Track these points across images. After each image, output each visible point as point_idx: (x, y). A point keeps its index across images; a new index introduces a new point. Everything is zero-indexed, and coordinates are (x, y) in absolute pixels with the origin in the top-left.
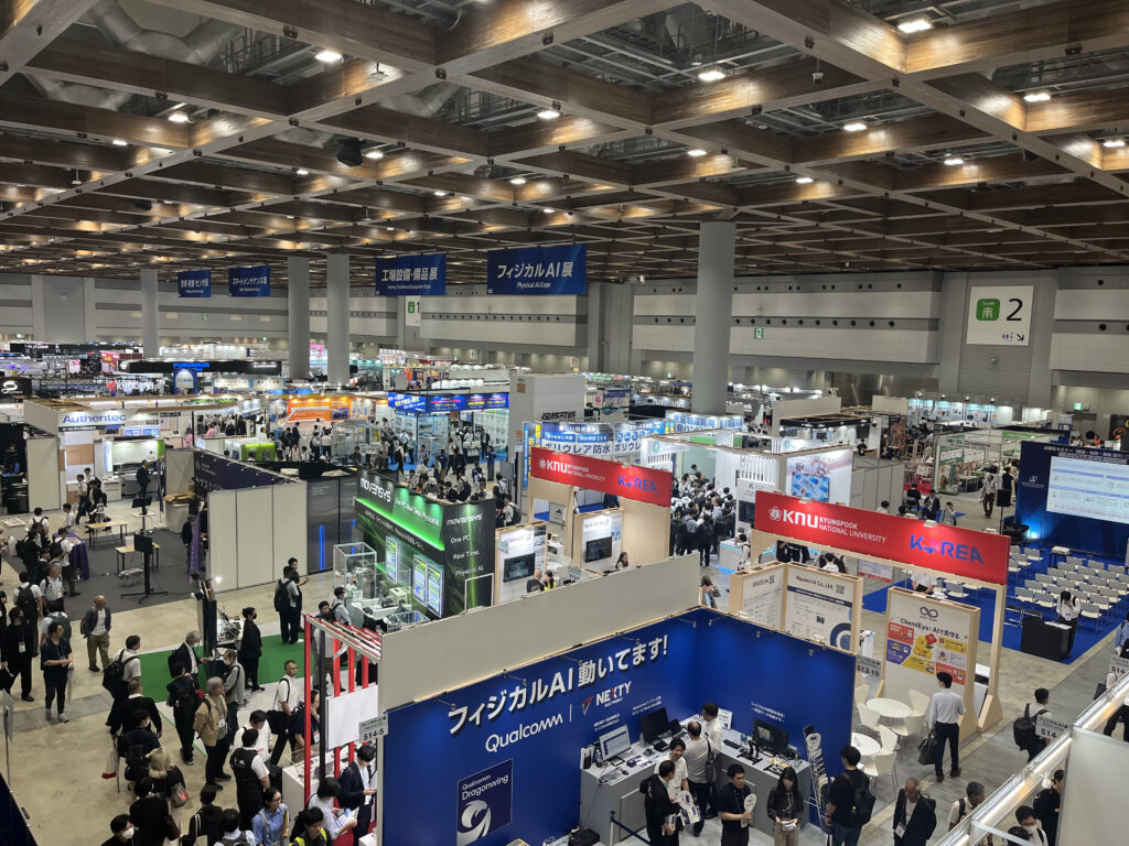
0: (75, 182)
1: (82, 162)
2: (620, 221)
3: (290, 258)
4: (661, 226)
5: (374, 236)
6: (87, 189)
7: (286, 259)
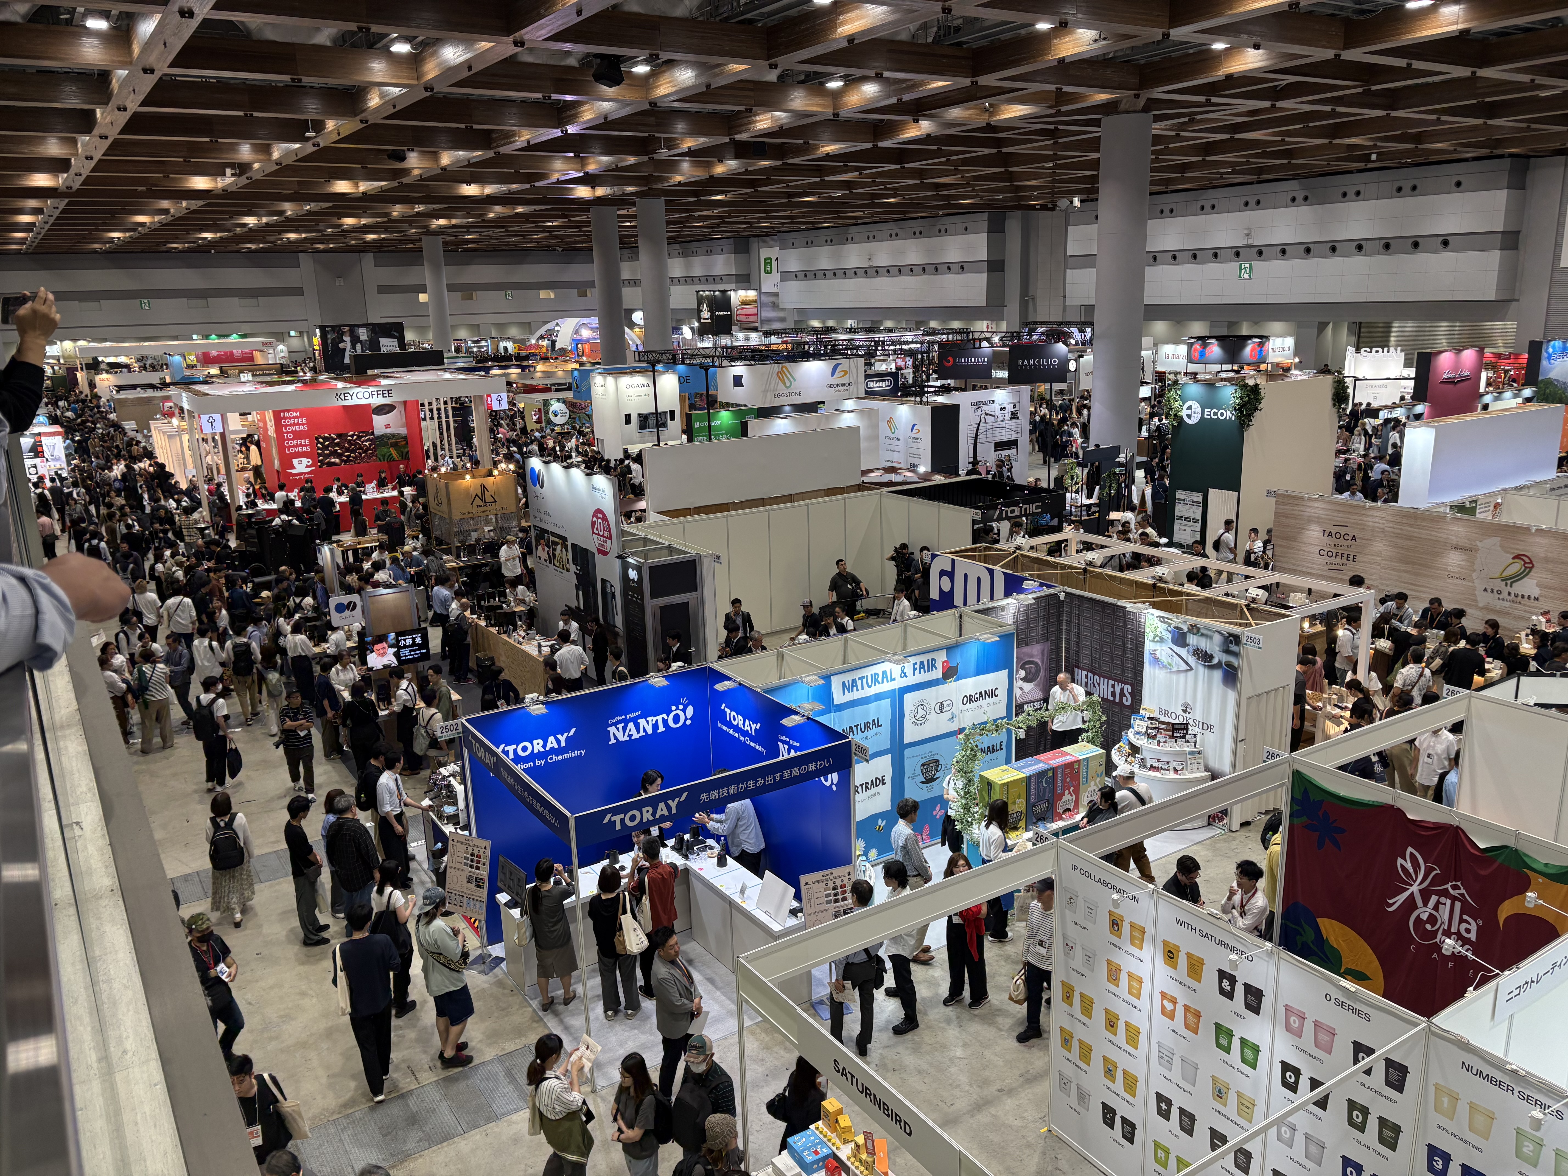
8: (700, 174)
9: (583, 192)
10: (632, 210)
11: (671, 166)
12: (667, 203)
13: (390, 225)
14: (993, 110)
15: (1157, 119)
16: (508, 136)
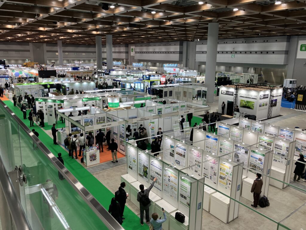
0: (36, 17)
1: (37, 11)
2: (185, 23)
3: (96, 36)
4: (198, 24)
5: (118, 29)
6: (40, 18)
7: (95, 36)
8: (121, 30)
9: (94, 32)
10: (104, 37)
11: (115, 28)
12: (113, 36)
13: (51, 37)
14: (186, 20)
15: (220, 24)
16: (80, 20)
